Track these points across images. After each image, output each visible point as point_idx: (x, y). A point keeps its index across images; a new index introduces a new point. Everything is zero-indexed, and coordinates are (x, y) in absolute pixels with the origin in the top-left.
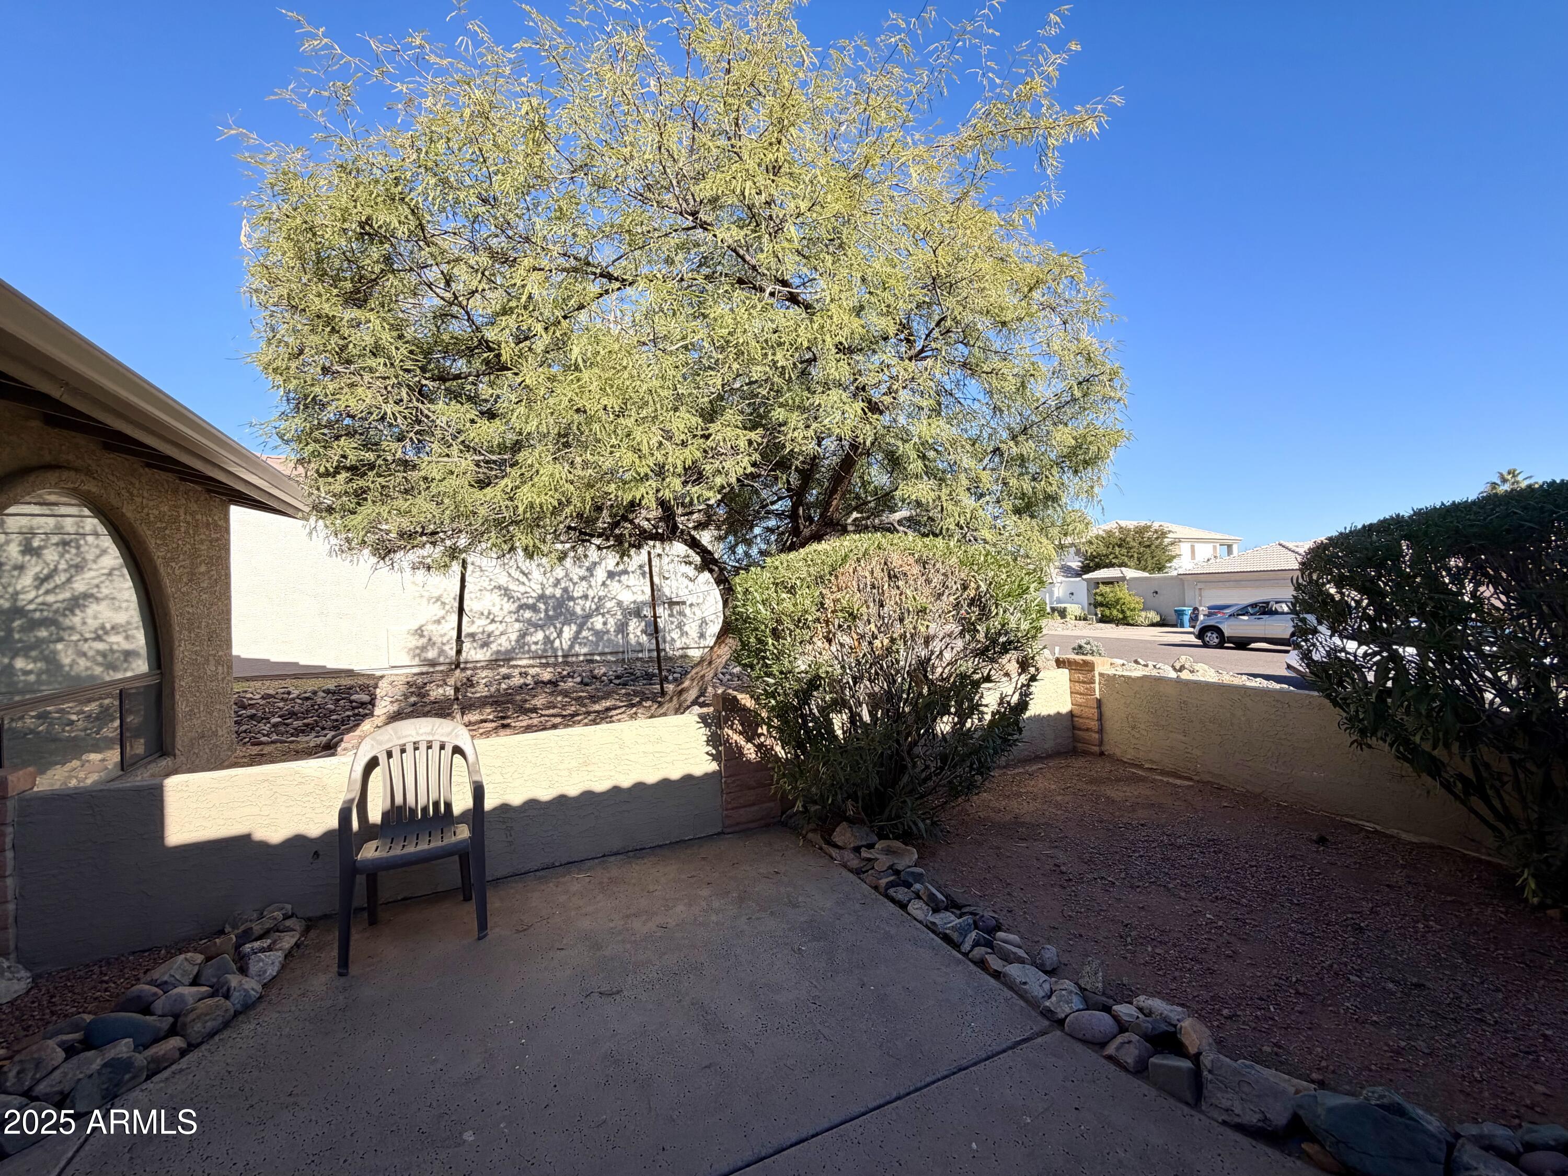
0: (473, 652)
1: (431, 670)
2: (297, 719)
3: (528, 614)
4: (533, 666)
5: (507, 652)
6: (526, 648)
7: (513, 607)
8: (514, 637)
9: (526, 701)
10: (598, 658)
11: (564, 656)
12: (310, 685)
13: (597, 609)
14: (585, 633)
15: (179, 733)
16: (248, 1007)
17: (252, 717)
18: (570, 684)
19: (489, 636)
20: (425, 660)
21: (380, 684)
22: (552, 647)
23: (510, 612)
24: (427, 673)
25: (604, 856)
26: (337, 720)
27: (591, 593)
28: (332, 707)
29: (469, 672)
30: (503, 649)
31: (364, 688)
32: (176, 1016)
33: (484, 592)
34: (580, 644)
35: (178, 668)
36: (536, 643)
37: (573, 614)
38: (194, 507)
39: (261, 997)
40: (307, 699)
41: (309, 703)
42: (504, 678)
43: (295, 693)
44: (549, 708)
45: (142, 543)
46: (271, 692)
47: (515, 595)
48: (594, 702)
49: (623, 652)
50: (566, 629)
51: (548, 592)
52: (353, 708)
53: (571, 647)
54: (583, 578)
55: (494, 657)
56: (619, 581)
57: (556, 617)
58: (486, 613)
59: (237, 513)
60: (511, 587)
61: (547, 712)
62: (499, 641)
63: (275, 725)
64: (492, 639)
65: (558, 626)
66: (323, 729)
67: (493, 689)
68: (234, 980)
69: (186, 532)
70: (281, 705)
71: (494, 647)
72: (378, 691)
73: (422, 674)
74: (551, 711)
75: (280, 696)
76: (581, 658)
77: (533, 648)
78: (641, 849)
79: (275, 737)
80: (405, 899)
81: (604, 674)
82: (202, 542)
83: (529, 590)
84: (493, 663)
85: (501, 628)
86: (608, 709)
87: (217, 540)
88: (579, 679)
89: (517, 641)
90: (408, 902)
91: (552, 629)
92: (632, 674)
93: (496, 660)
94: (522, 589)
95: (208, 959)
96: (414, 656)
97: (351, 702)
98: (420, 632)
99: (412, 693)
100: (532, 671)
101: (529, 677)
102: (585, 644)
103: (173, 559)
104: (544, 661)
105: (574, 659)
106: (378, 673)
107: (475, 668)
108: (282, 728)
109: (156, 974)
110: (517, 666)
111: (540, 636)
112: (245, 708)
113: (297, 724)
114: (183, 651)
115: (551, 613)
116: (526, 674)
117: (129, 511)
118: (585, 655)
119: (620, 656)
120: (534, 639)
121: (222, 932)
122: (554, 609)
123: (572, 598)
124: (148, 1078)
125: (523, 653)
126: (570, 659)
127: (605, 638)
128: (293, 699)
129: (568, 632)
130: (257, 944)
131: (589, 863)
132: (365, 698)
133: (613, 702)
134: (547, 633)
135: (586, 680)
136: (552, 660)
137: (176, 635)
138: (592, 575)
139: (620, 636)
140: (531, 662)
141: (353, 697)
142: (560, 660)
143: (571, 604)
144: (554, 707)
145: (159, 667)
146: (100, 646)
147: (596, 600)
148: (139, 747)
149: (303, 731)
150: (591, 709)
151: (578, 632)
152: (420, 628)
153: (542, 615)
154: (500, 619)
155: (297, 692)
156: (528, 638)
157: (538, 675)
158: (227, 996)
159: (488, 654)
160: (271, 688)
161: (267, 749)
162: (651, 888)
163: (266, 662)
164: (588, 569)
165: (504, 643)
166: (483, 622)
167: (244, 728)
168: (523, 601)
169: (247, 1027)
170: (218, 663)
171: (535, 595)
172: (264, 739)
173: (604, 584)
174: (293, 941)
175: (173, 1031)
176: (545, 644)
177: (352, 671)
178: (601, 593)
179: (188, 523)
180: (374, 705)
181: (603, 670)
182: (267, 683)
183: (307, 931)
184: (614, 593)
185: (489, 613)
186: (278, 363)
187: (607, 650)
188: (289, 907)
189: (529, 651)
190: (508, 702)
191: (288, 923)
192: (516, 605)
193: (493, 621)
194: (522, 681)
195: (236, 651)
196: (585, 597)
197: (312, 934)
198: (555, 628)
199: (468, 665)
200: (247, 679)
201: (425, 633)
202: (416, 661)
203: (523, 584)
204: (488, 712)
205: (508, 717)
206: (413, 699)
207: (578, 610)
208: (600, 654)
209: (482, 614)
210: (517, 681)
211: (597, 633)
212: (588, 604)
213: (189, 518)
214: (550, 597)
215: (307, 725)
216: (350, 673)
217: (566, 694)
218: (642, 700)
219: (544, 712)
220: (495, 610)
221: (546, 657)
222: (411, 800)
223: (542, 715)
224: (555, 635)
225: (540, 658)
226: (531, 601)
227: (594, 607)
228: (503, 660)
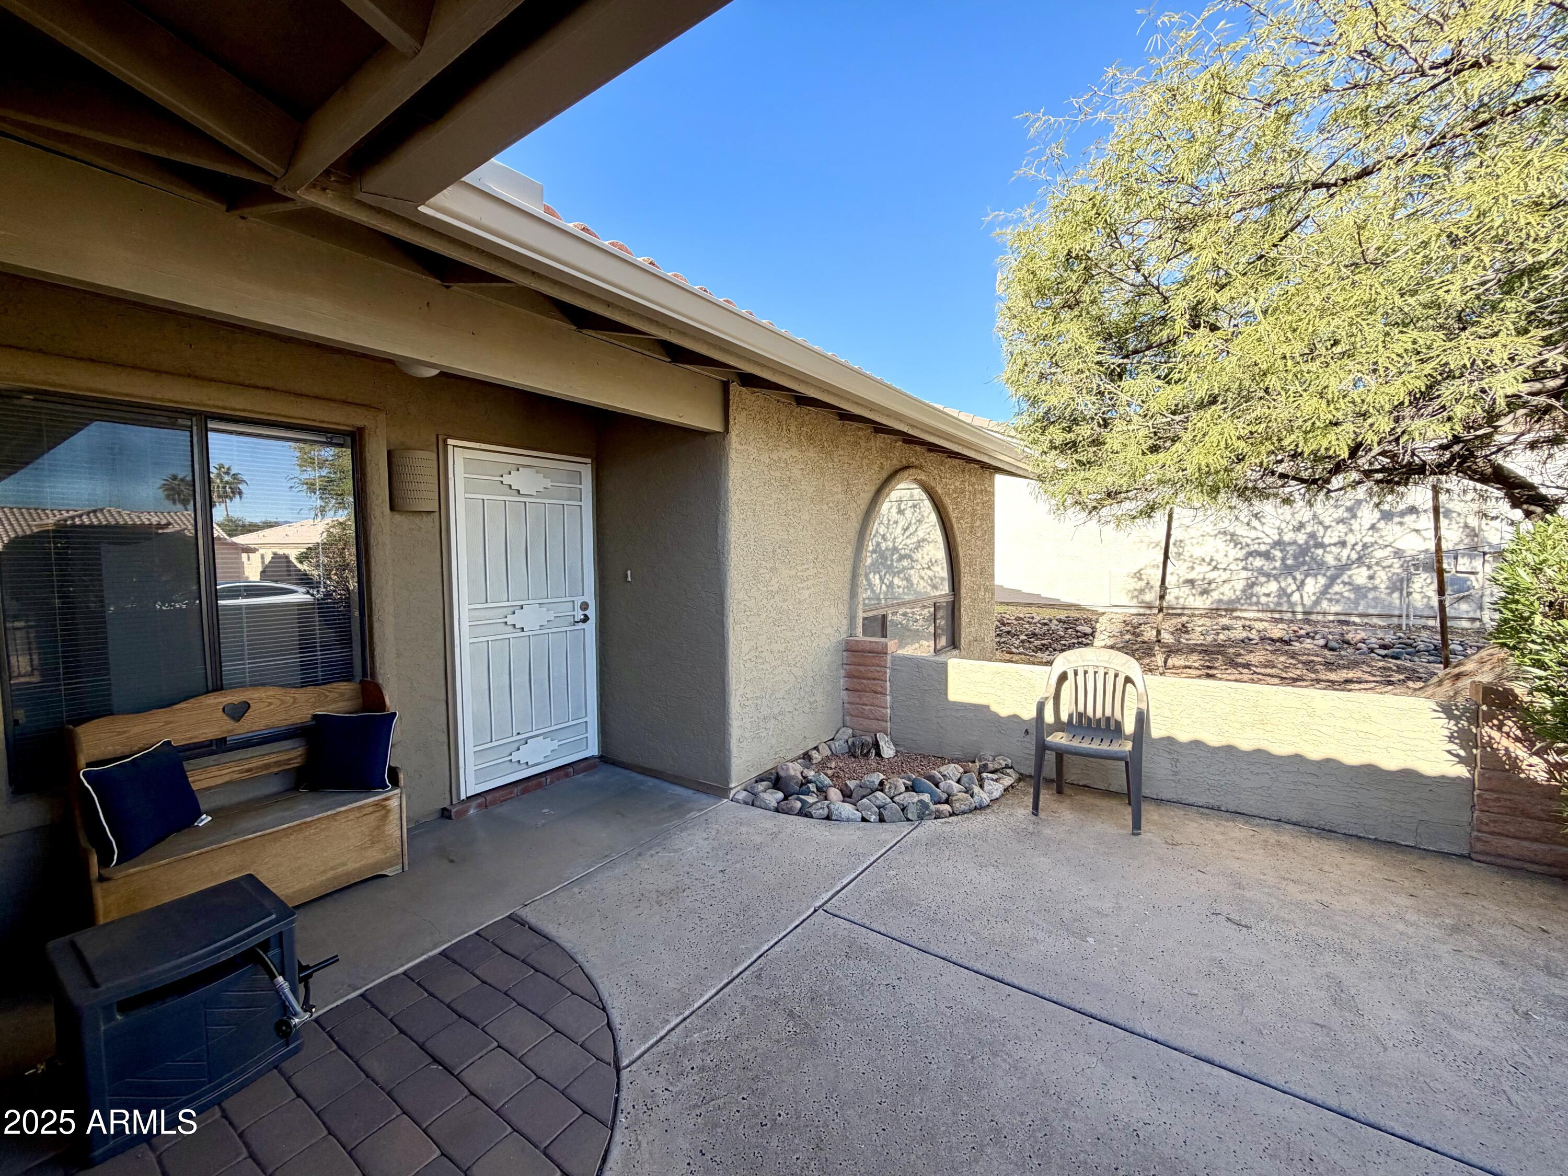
0: (1191, 598)
1: (1148, 612)
2: (1037, 639)
3: (1258, 562)
4: (1261, 620)
5: (1230, 601)
6: (1254, 599)
7: (1241, 554)
8: (1240, 585)
9: (1240, 655)
10: (1357, 620)
11: (1304, 613)
12: (1047, 614)
13: (1360, 558)
14: (1337, 588)
15: (963, 636)
16: (980, 808)
17: (1008, 632)
18: (1308, 644)
19: (1210, 583)
20: (1142, 602)
21: (1100, 620)
22: (1289, 601)
23: (1237, 559)
24: (1144, 615)
25: (1279, 820)
26: (1065, 645)
27: (1351, 539)
28: (1062, 634)
29: (1185, 619)
30: (1225, 598)
31: (1087, 621)
32: (949, 795)
33: (1207, 538)
34: (1330, 600)
35: (963, 591)
36: (1268, 595)
37: (1321, 564)
38: (973, 480)
39: (988, 806)
40: (1045, 624)
41: (1046, 628)
42: (1223, 629)
43: (1037, 619)
44: (1266, 667)
45: (945, 508)
46: (1022, 616)
47: (1244, 541)
48: (1331, 670)
49: (1400, 616)
50: (1310, 581)
51: (1287, 538)
52: (1078, 637)
53: (1317, 602)
54: (1341, 521)
55: (1214, 606)
56: (1401, 524)
57: (1297, 567)
58: (1207, 560)
59: (999, 478)
60: (1238, 532)
61: (1263, 671)
62: (1221, 590)
63: (1023, 642)
64: (1213, 586)
65: (1299, 577)
66: (1055, 650)
67: (1209, 639)
68: (976, 789)
69: (969, 499)
70: (1027, 626)
71: (1215, 595)
72: (1098, 625)
73: (1140, 615)
74: (1269, 671)
75: (1027, 620)
76: (1331, 618)
77: (1263, 600)
78: (1330, 831)
79: (1021, 650)
80: (1084, 786)
81: (1363, 641)
82: (977, 504)
83: (1261, 535)
84: (1214, 612)
85: (1225, 576)
86: (1347, 681)
87: (987, 501)
88: (1322, 642)
89: (1244, 591)
90: (1086, 788)
91: (1290, 580)
92: (1410, 645)
93: (1217, 609)
94: (1253, 534)
95: (965, 772)
96: (1133, 598)
97: (1077, 632)
98: (1138, 575)
99: (1128, 631)
100: (1259, 625)
101: (1254, 632)
102: (1338, 601)
103: (961, 517)
104: (1277, 616)
105: (1320, 618)
106: (1101, 610)
107: (1193, 615)
108: (1027, 645)
109: (942, 769)
110: (1241, 618)
111: (1273, 587)
112: (1004, 625)
113: (1037, 643)
114: (966, 581)
115: (1289, 562)
116: (1251, 628)
117: (939, 490)
118: (1337, 614)
119: (1395, 621)
120: (1265, 590)
121: (974, 762)
122: (1295, 558)
123: (1321, 545)
124: (935, 818)
125: (1250, 605)
126: (1313, 617)
127: (1371, 595)
128: (1035, 623)
129: (1313, 586)
130: (990, 775)
131: (1258, 821)
132: (1089, 630)
133: (1359, 674)
134: (1283, 584)
135: (1333, 644)
136: (1288, 616)
137: (962, 569)
138: (1354, 516)
139: (1396, 595)
140: (1260, 615)
141: (1078, 628)
142: (1300, 616)
143: (1320, 552)
144: (1273, 667)
145: (953, 590)
146: (930, 573)
147: (1358, 548)
148: (943, 641)
149: (1041, 649)
150: (1323, 677)
151: (1328, 587)
152: (1139, 572)
153: (1278, 564)
154: (1224, 566)
155: (1038, 618)
156: (1257, 589)
157: (1265, 630)
158: (972, 796)
159: (1209, 602)
160: (1022, 612)
161: (1016, 658)
162: (1326, 868)
163: (1018, 592)
164: (1350, 509)
165: (1227, 593)
166: (1205, 568)
167: (1003, 640)
168: (1252, 548)
169: (980, 817)
170: (986, 589)
171: (1269, 541)
172: (1014, 650)
173: (1373, 527)
174: (1010, 783)
175: (947, 802)
176: (1279, 596)
177: (1079, 605)
178: (1368, 539)
179: (970, 492)
180: (1094, 637)
181: (1362, 635)
182: (1019, 608)
183: (1019, 780)
184: (1390, 539)
185: (1212, 560)
186: (1013, 378)
187: (1371, 611)
188: (1010, 761)
189: (1258, 603)
190: (1218, 653)
191: (1008, 771)
192: (1244, 551)
193: (1215, 568)
194: (1245, 634)
195: (998, 581)
196: (1343, 544)
197: (1021, 784)
198: (1295, 579)
199: (1186, 612)
200: (1008, 604)
201: (1143, 577)
202: (1134, 602)
203: (1255, 528)
204: (1195, 659)
205: (1216, 668)
206: (1128, 637)
207: (1330, 560)
208: (1360, 615)
209: (1203, 560)
210: (1239, 634)
211: (1357, 589)
212: (1345, 553)
213: (971, 488)
214: (1290, 544)
215: (1043, 645)
216: (1078, 607)
217: (1293, 655)
218: (1408, 679)
219: (1258, 670)
220: (1219, 557)
221: (1281, 611)
222: (1090, 712)
223: (1255, 673)
224: (1294, 587)
225: (1272, 611)
226: (1263, 548)
227: (1354, 556)
228: (1226, 610)
